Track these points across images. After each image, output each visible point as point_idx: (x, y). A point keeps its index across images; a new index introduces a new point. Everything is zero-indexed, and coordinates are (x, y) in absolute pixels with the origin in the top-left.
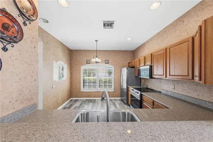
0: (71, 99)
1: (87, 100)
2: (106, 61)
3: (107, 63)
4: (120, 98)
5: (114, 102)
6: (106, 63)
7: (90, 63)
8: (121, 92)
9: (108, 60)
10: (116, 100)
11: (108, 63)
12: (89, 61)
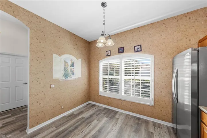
0: (90, 102)
1: (105, 108)
2: (136, 48)
3: (138, 51)
4: (170, 125)
5: (151, 130)
6: (135, 52)
7: (110, 55)
8: (173, 112)
9: (141, 45)
10: (160, 126)
11: (141, 50)
12: (109, 52)
